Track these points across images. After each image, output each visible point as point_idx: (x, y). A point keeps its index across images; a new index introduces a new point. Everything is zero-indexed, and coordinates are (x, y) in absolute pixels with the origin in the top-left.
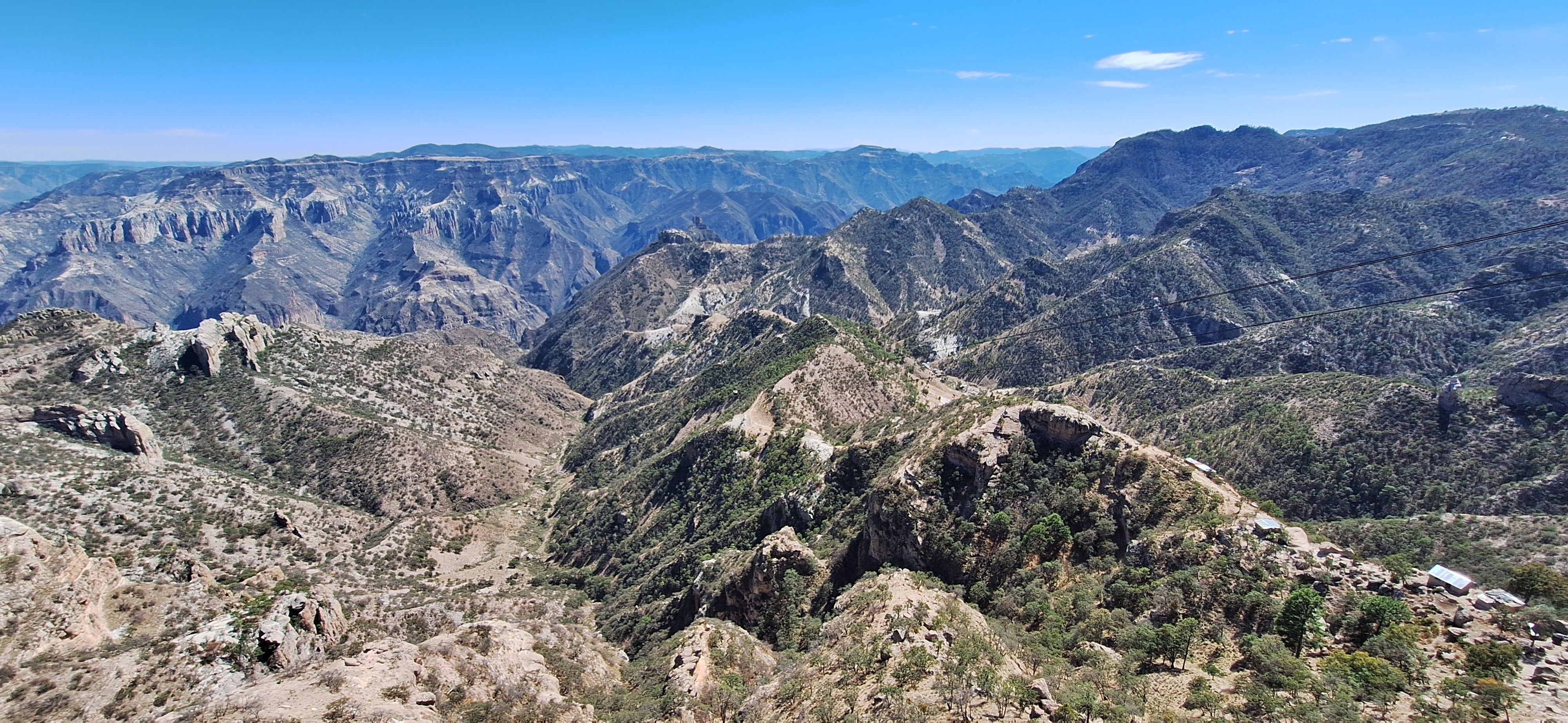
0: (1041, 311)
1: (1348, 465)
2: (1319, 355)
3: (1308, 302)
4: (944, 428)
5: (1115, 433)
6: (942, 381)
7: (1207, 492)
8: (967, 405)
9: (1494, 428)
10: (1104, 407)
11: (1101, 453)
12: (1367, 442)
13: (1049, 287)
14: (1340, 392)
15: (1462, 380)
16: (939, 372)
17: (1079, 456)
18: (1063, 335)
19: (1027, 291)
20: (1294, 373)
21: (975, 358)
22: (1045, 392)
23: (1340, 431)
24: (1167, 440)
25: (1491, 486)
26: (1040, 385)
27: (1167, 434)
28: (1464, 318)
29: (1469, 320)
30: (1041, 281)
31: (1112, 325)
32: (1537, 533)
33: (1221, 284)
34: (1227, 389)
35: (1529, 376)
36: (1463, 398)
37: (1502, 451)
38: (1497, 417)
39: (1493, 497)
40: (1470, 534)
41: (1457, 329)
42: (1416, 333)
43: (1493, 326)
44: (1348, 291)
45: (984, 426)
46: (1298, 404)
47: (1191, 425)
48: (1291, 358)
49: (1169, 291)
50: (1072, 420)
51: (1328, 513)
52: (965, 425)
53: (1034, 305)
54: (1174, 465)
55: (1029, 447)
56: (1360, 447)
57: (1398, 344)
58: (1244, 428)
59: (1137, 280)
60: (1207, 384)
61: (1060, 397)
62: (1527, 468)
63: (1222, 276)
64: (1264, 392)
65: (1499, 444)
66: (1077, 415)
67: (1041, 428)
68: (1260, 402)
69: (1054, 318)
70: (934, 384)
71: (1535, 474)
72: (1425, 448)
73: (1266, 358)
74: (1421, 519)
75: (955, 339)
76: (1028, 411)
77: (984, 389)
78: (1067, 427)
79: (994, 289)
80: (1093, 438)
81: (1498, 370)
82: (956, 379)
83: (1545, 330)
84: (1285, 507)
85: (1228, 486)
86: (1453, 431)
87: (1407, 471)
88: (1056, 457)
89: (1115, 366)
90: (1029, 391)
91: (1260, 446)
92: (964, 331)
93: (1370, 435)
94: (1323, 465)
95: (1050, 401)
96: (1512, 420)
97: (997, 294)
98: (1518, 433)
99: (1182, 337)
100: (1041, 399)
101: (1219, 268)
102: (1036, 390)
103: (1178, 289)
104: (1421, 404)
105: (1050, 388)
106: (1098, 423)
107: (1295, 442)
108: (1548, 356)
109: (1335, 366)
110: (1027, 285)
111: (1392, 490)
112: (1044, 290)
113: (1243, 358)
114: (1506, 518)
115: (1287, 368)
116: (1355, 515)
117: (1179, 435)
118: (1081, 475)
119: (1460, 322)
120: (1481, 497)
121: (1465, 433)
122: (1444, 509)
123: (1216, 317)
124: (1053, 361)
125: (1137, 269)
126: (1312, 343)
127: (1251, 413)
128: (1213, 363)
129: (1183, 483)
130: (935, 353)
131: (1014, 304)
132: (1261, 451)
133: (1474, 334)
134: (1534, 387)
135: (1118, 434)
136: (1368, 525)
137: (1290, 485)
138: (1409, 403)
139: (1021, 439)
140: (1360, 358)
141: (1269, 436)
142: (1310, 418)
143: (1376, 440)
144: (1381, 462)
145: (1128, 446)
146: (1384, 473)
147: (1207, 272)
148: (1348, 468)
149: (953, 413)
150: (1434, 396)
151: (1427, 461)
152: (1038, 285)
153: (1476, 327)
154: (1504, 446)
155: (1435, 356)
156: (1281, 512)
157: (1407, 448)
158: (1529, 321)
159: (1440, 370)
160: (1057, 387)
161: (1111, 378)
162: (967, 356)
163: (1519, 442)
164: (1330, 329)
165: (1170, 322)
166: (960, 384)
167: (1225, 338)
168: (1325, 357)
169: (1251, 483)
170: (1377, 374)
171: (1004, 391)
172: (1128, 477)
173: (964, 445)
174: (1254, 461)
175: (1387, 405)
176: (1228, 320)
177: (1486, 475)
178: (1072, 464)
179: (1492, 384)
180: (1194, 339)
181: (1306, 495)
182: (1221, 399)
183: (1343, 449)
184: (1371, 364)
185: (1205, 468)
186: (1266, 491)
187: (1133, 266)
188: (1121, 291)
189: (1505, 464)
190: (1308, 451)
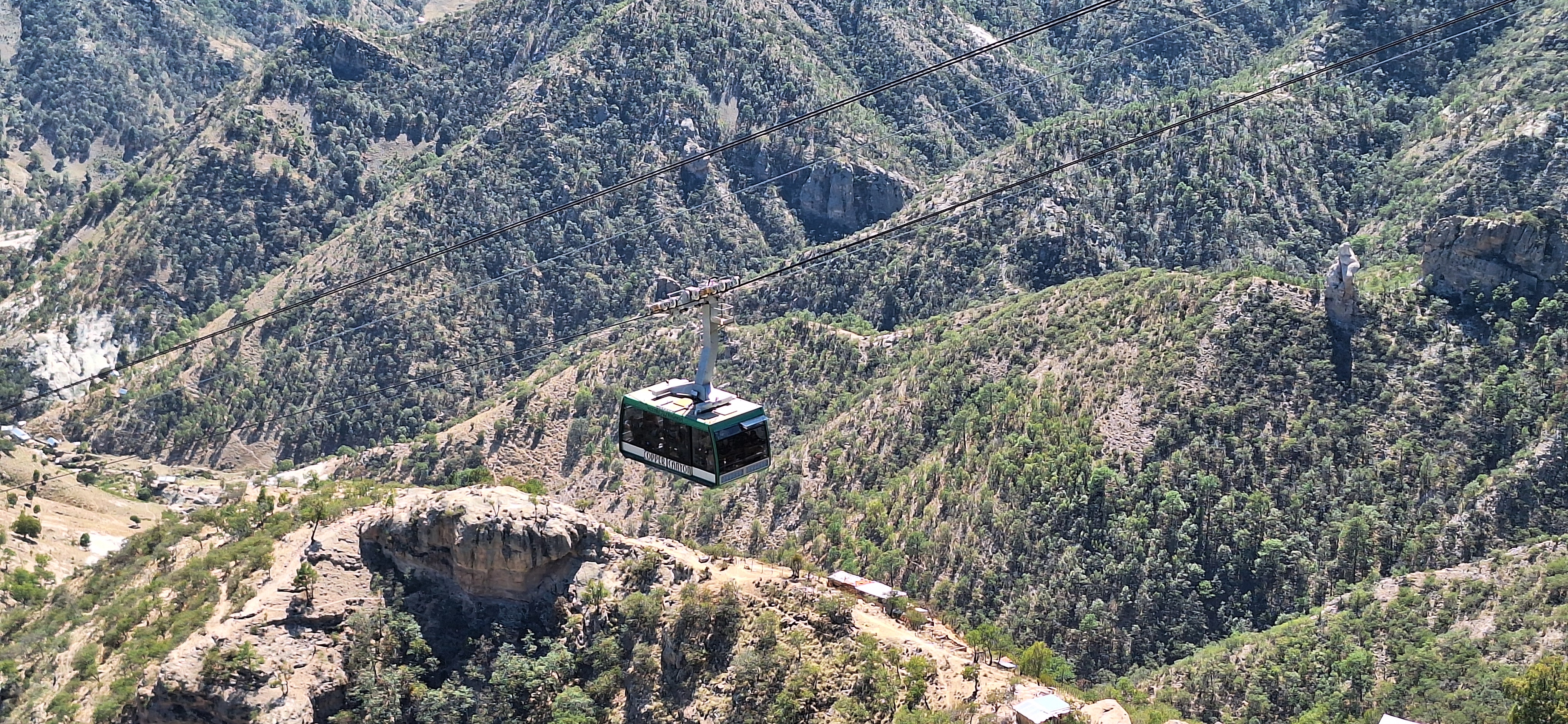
0: (375, 194)
1: (1184, 506)
2: (1082, 232)
3: (1037, 95)
4: (113, 643)
5: (644, 542)
6: (85, 480)
7: (895, 660)
8: (184, 548)
9: (1430, 355)
10: (604, 466)
11: (614, 612)
12: (1210, 440)
13: (385, 115)
14: (1138, 322)
15: (1359, 250)
16: (68, 449)
17: (556, 633)
18: (454, 266)
19: (320, 135)
20: (1037, 287)
21: (188, 381)
22: (430, 455)
23: (1154, 422)
24: (780, 531)
25: (1448, 494)
26: (412, 434)
27: (776, 515)
28: (1340, 100)
29: (1351, 103)
30: (358, 98)
31: (588, 215)
32: (1539, 584)
33: (838, 63)
34: (897, 359)
35: (1470, 221)
36: (1368, 294)
37: (1453, 407)
38: (1432, 327)
39: (1455, 521)
40: (1431, 620)
41: (1331, 129)
42: (1261, 146)
43: (1393, 113)
44: (1115, 57)
45: (251, 607)
46: (1059, 371)
47: (830, 474)
48: (1025, 249)
49: (716, 99)
50: (518, 526)
51: (1165, 640)
52: (186, 615)
53: (351, 177)
54: (804, 601)
55: (405, 642)
56: (1197, 455)
57: (1231, 179)
58: (953, 459)
59: (631, 73)
60: (848, 354)
61: (475, 462)
62: (1500, 437)
63: (837, 41)
64: (979, 351)
65: (1445, 391)
66: (529, 510)
67: (434, 571)
68: (976, 378)
69: (417, 214)
70: (57, 495)
71: (1515, 448)
72: (1320, 431)
73: (970, 258)
74: (1341, 607)
75: (104, 325)
76: (384, 526)
77: (233, 478)
78: (508, 553)
79: (211, 136)
80: (587, 571)
81: (1417, 217)
82: (134, 464)
83: (1480, 111)
84: (1074, 650)
85: (941, 629)
86: (1362, 377)
87: (1296, 495)
88: (494, 653)
89: (614, 338)
90: (380, 462)
91: (995, 500)
92: (134, 291)
93: (1213, 421)
94: (1133, 519)
95: (448, 480)
96: (1456, 330)
97: (226, 152)
98: (1472, 360)
99: (770, 228)
100: (421, 481)
101: (828, 21)
102: (402, 451)
103: (739, 91)
104: (1296, 322)
105: (441, 438)
106: (591, 521)
107: (1067, 471)
108: (1493, 169)
109: (1119, 256)
110: (318, 117)
111: (1276, 550)
112: (374, 127)
113: (921, 266)
114: (1485, 563)
115: (1021, 278)
116: (1219, 631)
117: (806, 509)
118: (572, 693)
119: (1335, 110)
120: (1435, 525)
121: (1384, 379)
122: (1376, 571)
123: (842, 161)
124: (439, 351)
125: (625, 40)
126: (1063, 203)
127: (961, 412)
128: (855, 289)
129: (836, 647)
130: (43, 388)
131: (285, 181)
132: (1000, 513)
133: (1362, 135)
134: (1482, 245)
135: (653, 543)
136: (1247, 650)
137: (1077, 588)
138: (1273, 324)
139: (377, 622)
140: (1166, 227)
141: (1010, 467)
142: (1088, 401)
143: (1227, 429)
144: (1245, 483)
145: (682, 573)
146: (1255, 509)
147: (800, 35)
148: (1184, 515)
149: (140, 582)
150: (1316, 298)
151: (1328, 461)
152: (351, 111)
153: (1365, 119)
154: (1453, 395)
155: (1304, 201)
156: (1068, 666)
157: (1286, 436)
158: (1453, 93)
159: (1317, 233)
160: (461, 430)
161: (610, 377)
162: (160, 378)
163: (1477, 379)
164: (1092, 159)
165: (733, 187)
166: (149, 476)
167: (872, 219)
168: (1094, 236)
169: (990, 603)
170: (1203, 263)
171: (301, 475)
172: (697, 666)
173: (193, 686)
174: (988, 543)
175: (1235, 338)
176: (871, 166)
177: (1435, 470)
178: (540, 665)
179: (1412, 250)
180: (800, 230)
181: (1114, 605)
182: (888, 388)
183: (1166, 468)
184: (1189, 239)
185: (880, 590)
186: (1027, 619)
187: (611, 31)
188: (593, 111)
189: (1462, 436)
190: (1098, 493)
